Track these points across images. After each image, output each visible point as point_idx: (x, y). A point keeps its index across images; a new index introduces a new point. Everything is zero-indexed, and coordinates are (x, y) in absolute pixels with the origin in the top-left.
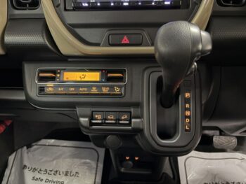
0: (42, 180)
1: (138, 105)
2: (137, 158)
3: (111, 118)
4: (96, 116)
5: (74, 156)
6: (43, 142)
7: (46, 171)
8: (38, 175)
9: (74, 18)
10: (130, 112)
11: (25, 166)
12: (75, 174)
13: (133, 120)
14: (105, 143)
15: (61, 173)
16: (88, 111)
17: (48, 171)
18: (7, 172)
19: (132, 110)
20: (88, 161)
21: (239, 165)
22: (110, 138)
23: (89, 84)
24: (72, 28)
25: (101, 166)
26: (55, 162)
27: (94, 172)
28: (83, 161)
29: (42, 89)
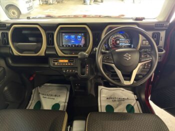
0: (46, 98)
1: (77, 68)
3: (71, 71)
8: (45, 96)
9: (62, 48)
11: (40, 93)
13: (76, 71)
15: (53, 95)
16: (65, 69)
17: (48, 95)
18: (32, 96)
21: (121, 92)
23: (65, 63)
24: (61, 50)
29: (54, 64)
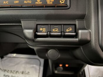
0: (9, 76)
2: (67, 66)
4: (41, 29)
5: (27, 63)
6: (10, 55)
7: (11, 71)
8: (7, 74)
10: (75, 25)
12: (27, 73)
13: (80, 31)
14: (47, 55)
15: (20, 72)
17: (13, 71)
19: (77, 23)
20: (35, 66)
22: (50, 52)
25: (42, 68)
26: (16, 66)
27: (38, 72)
28: (32, 66)
